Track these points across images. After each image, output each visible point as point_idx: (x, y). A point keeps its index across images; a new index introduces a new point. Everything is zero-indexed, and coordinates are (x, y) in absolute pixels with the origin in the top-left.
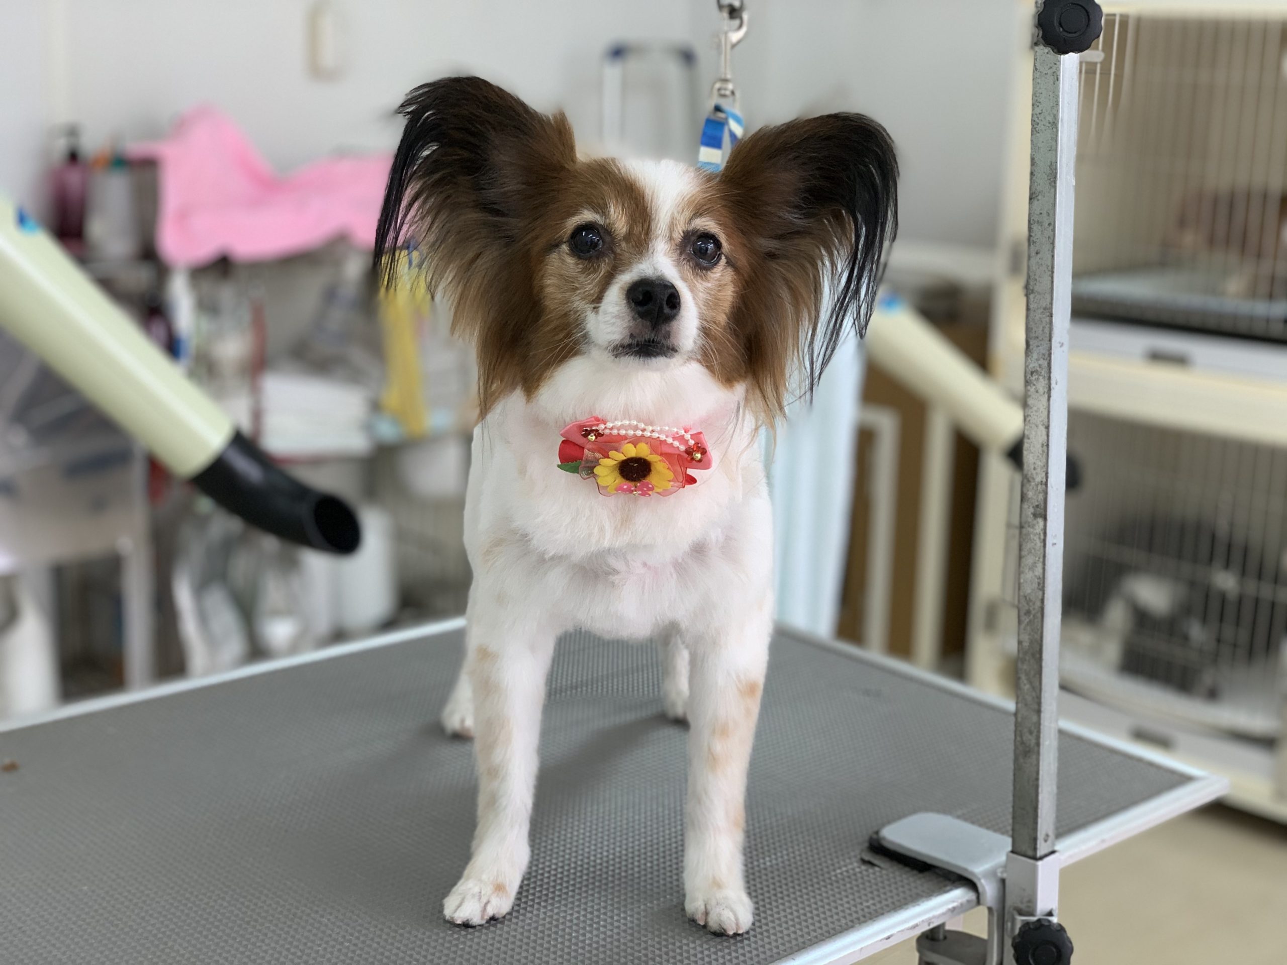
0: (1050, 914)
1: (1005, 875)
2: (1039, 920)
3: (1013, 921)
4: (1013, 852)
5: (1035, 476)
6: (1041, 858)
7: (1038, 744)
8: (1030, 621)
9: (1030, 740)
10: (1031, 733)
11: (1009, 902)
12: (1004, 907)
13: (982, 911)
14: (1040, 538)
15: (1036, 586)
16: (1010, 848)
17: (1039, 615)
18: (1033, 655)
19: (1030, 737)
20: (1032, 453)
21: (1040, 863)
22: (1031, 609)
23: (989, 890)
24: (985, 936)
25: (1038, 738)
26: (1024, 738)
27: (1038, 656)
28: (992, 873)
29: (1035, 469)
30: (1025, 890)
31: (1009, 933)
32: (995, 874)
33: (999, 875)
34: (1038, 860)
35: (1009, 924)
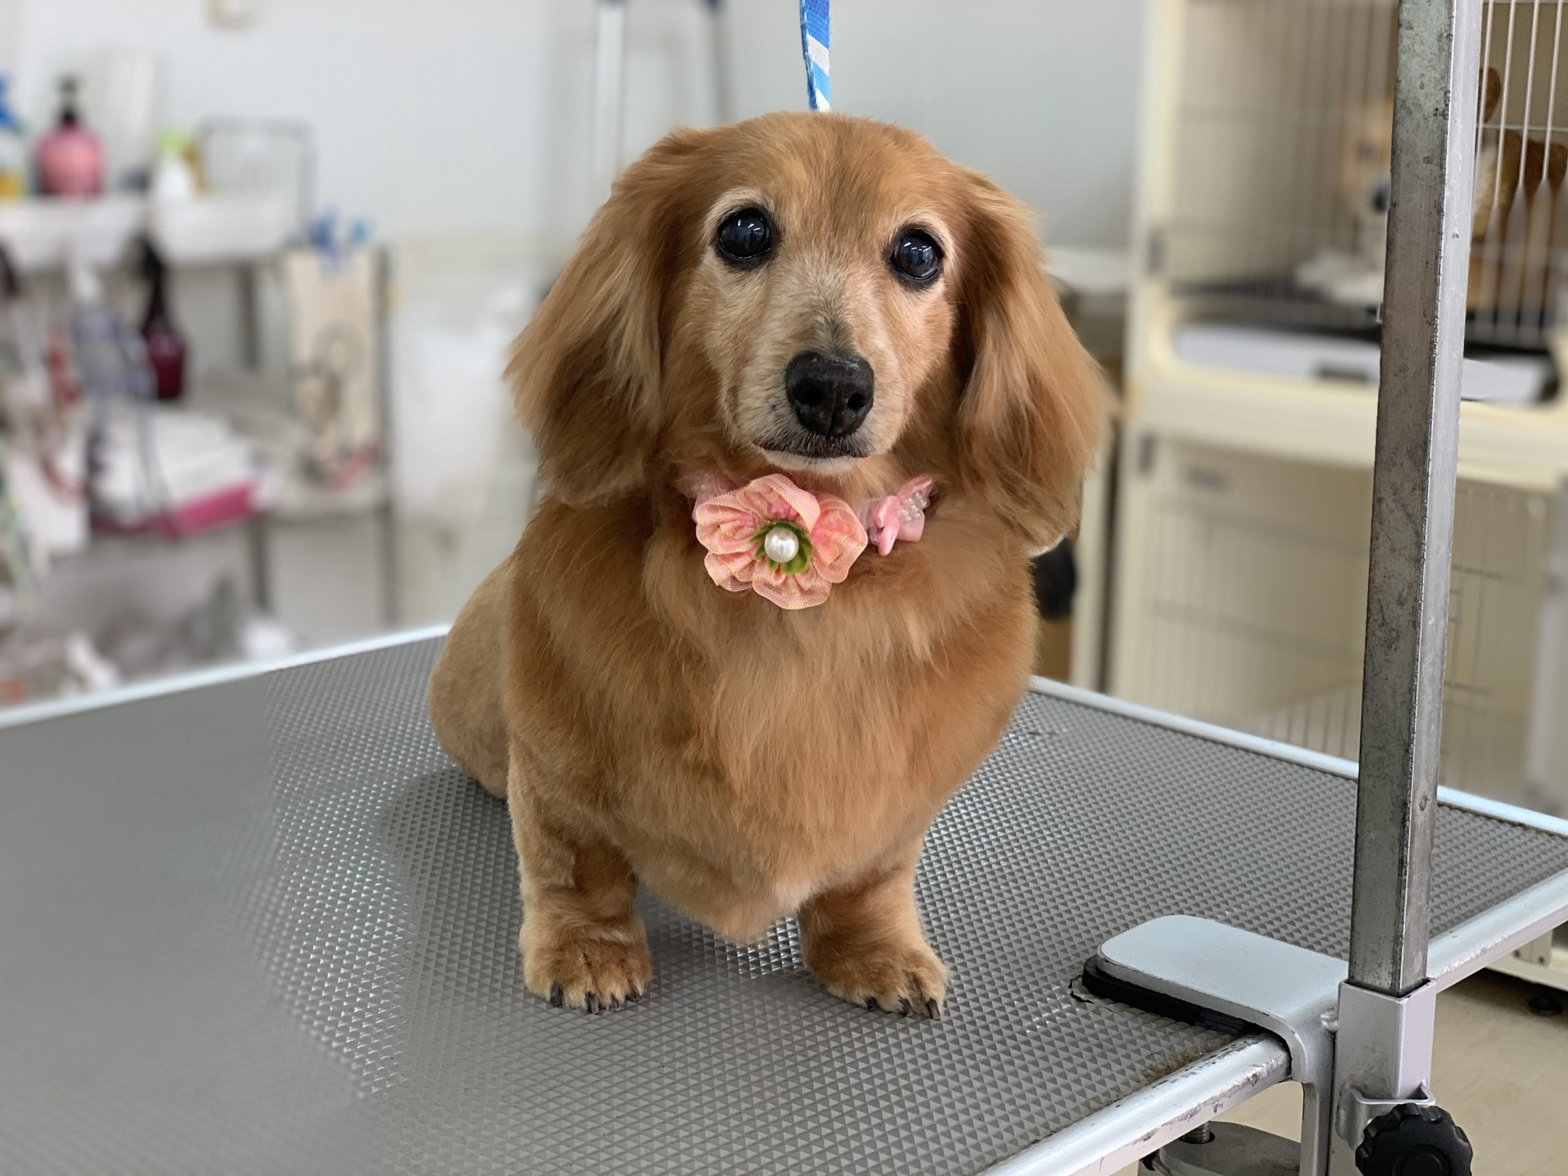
0: (1419, 1094)
1: (1336, 1024)
2: (1399, 1108)
3: (1353, 1106)
4: (1348, 982)
5: (1422, 101)
6: (1407, 993)
7: (1415, 624)
9: (1398, 615)
10: (1401, 603)
11: (1343, 1073)
12: (1333, 1082)
13: (1293, 1091)
16: (1346, 977)
18: (1411, 454)
19: (1398, 611)
20: (1418, 55)
21: (1404, 1001)
23: (1308, 1050)
24: (1297, 1138)
25: (1415, 611)
26: (1387, 613)
27: (1420, 453)
28: (1311, 1022)
29: (1422, 87)
30: (1374, 1051)
31: (1342, 1130)
32: (1317, 1022)
33: (1325, 1023)
34: (1399, 996)
35: (1342, 1113)
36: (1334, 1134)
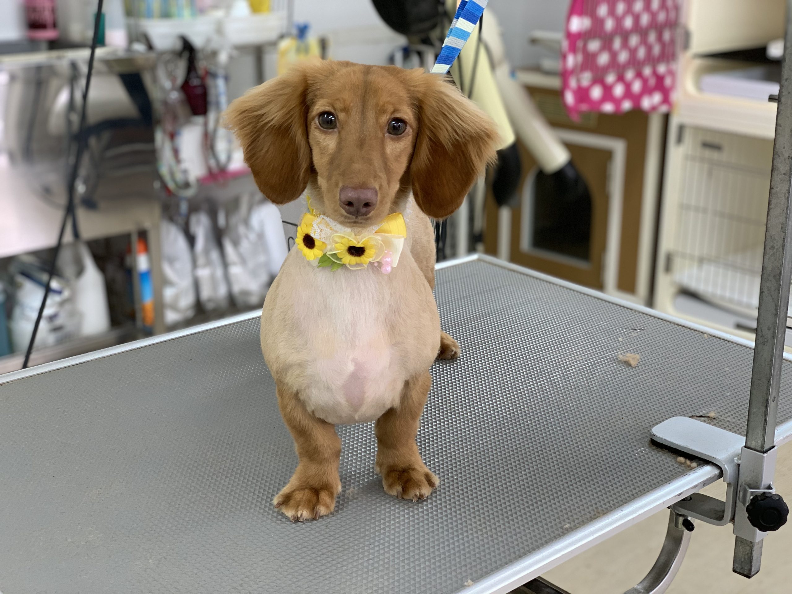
0: (769, 487)
1: (740, 462)
2: (762, 493)
3: (745, 491)
4: (745, 447)
6: (767, 451)
8: (774, 253)
11: (742, 479)
12: (738, 482)
13: (723, 482)
14: (785, 196)
15: (780, 229)
16: (744, 444)
17: (781, 249)
21: (765, 455)
22: (775, 245)
23: (728, 469)
24: (724, 500)
28: (731, 461)
30: (754, 472)
31: (741, 499)
32: (733, 460)
33: (736, 461)
34: (764, 453)
35: (741, 493)
36: (738, 501)
